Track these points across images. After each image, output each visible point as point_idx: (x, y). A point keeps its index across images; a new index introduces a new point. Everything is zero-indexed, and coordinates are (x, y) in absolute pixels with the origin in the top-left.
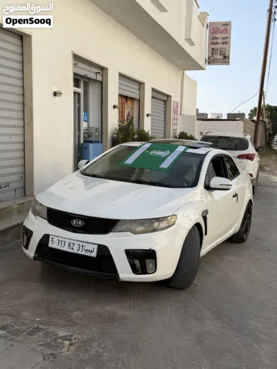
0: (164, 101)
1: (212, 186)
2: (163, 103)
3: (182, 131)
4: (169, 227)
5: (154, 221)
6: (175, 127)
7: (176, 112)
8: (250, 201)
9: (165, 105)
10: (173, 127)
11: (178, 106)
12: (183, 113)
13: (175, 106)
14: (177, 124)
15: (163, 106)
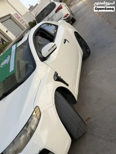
0: (10, 18)
1: (45, 56)
2: (10, 19)
3: (28, 22)
4: (39, 120)
5: (25, 128)
6: (24, 24)
7: (19, 18)
8: (75, 32)
9: (12, 19)
10: (23, 25)
11: (17, 15)
12: (22, 15)
13: (16, 16)
14: (24, 22)
15: (12, 20)
